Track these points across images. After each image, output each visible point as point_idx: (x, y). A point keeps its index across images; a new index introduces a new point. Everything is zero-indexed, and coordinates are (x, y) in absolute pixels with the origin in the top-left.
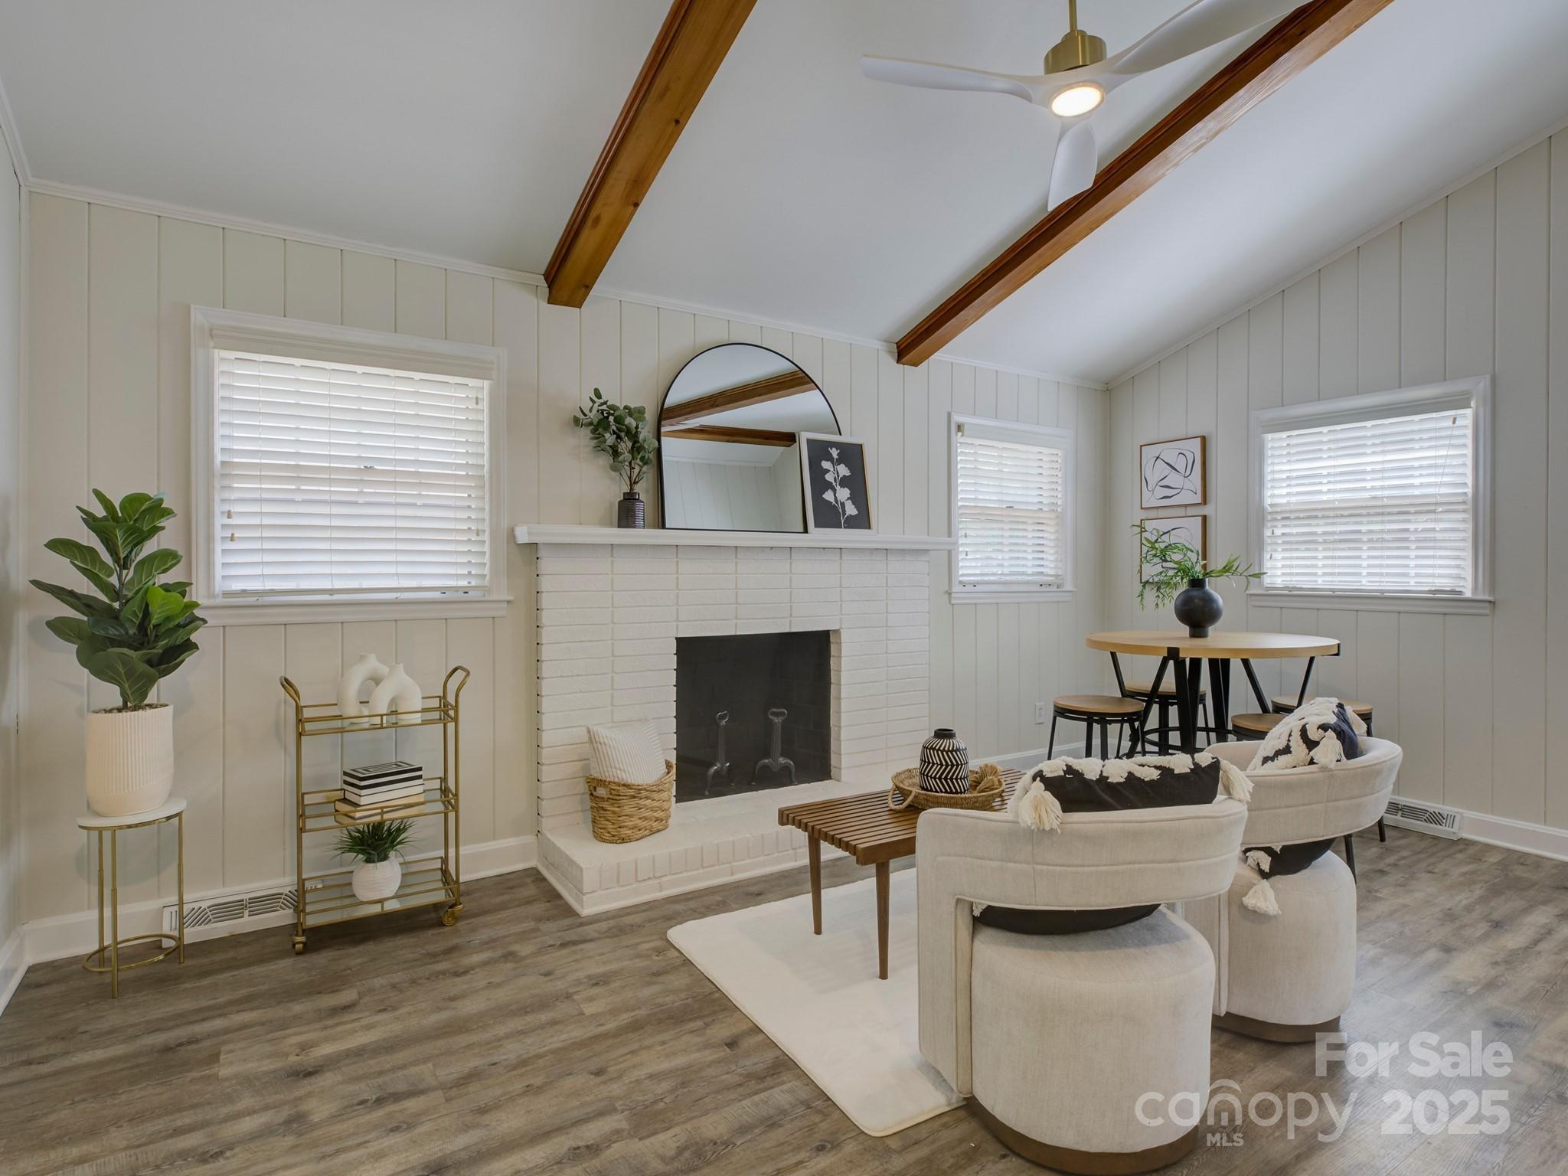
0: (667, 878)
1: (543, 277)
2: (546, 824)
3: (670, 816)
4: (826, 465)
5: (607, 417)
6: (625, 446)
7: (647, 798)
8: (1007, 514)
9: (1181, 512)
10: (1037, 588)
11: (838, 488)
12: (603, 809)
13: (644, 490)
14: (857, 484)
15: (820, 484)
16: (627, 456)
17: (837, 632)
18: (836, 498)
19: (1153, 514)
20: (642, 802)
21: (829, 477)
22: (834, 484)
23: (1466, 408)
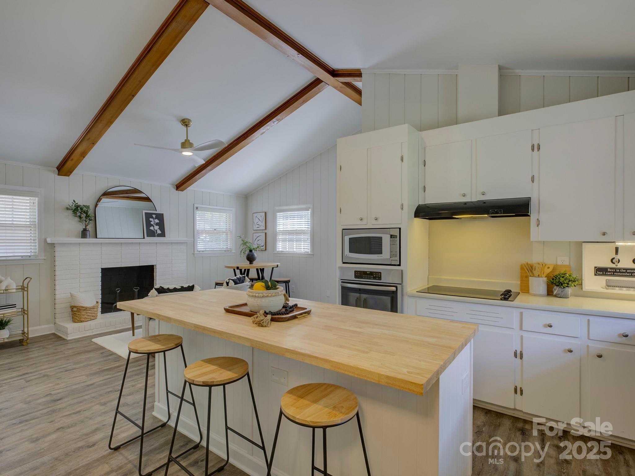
0: (95, 330)
1: (56, 168)
2: (57, 321)
3: (97, 316)
4: (151, 219)
5: (78, 208)
6: (84, 215)
7: (89, 310)
8: (215, 232)
9: (261, 231)
10: (224, 252)
11: (155, 226)
12: (75, 314)
13: (90, 228)
14: (161, 225)
15: (149, 224)
16: (84, 218)
17: (156, 265)
18: (154, 229)
19: (256, 232)
20: (88, 311)
21: (152, 223)
22: (154, 225)
23: (309, 211)
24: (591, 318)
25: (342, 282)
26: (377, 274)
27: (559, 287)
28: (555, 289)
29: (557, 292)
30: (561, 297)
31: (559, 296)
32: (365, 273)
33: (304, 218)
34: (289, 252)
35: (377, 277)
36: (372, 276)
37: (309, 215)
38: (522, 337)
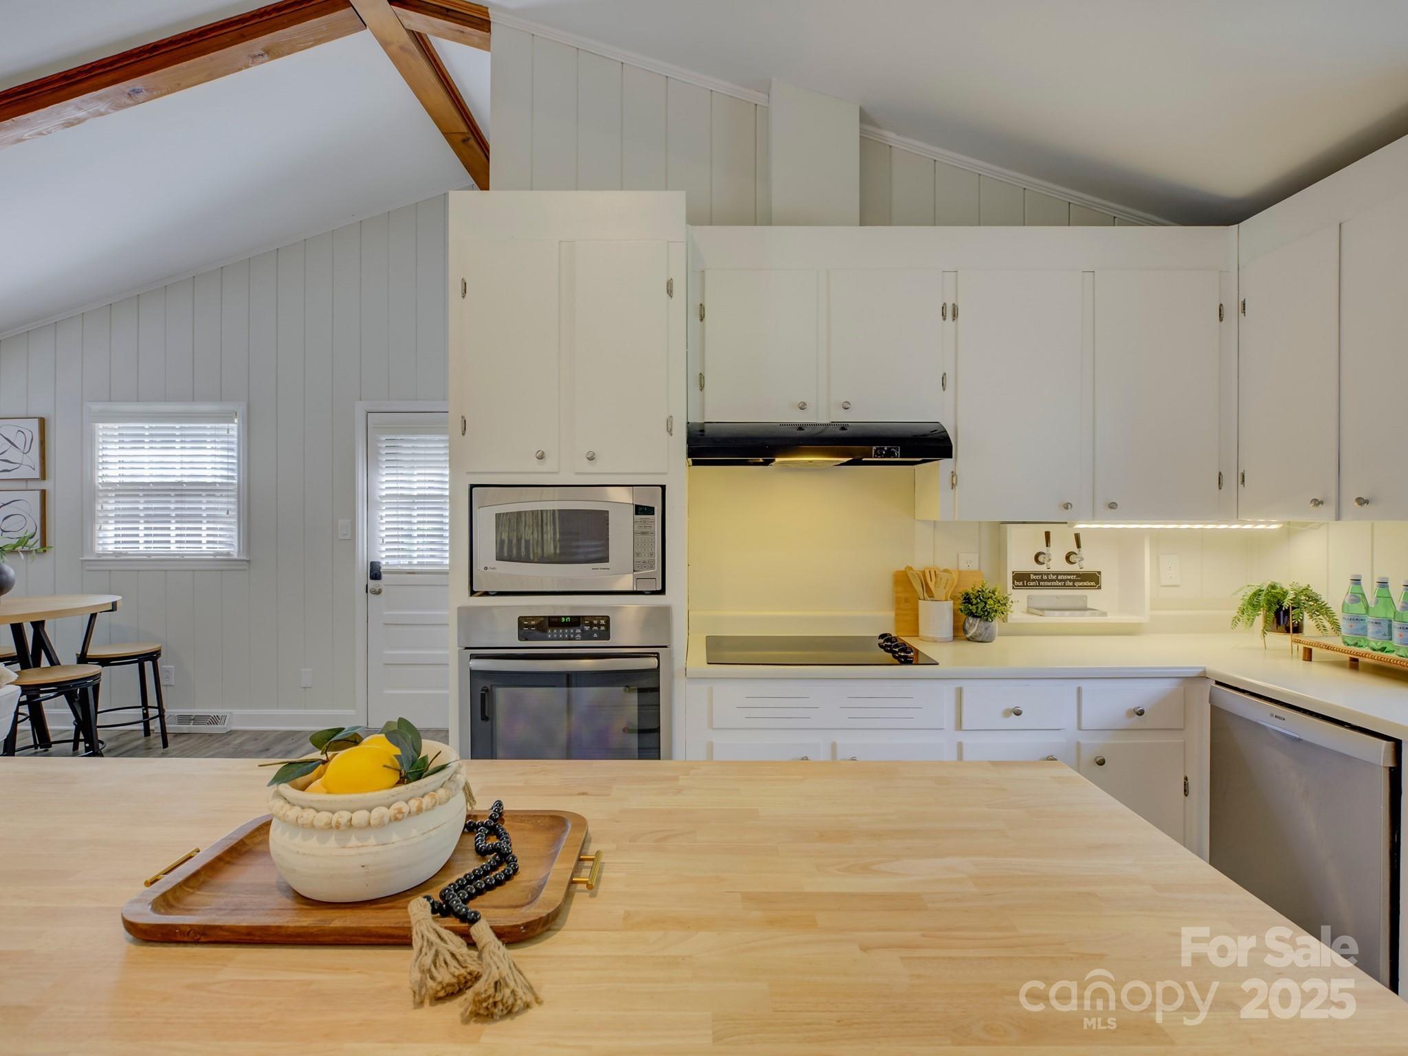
9: (21, 485)
23: (234, 423)
24: (1082, 684)
25: (473, 657)
26: (595, 622)
27: (980, 621)
28: (971, 626)
29: (977, 630)
30: (984, 640)
31: (980, 640)
32: (554, 622)
33: (209, 446)
34: (149, 555)
35: (595, 632)
36: (579, 631)
37: (232, 436)
38: (960, 745)
